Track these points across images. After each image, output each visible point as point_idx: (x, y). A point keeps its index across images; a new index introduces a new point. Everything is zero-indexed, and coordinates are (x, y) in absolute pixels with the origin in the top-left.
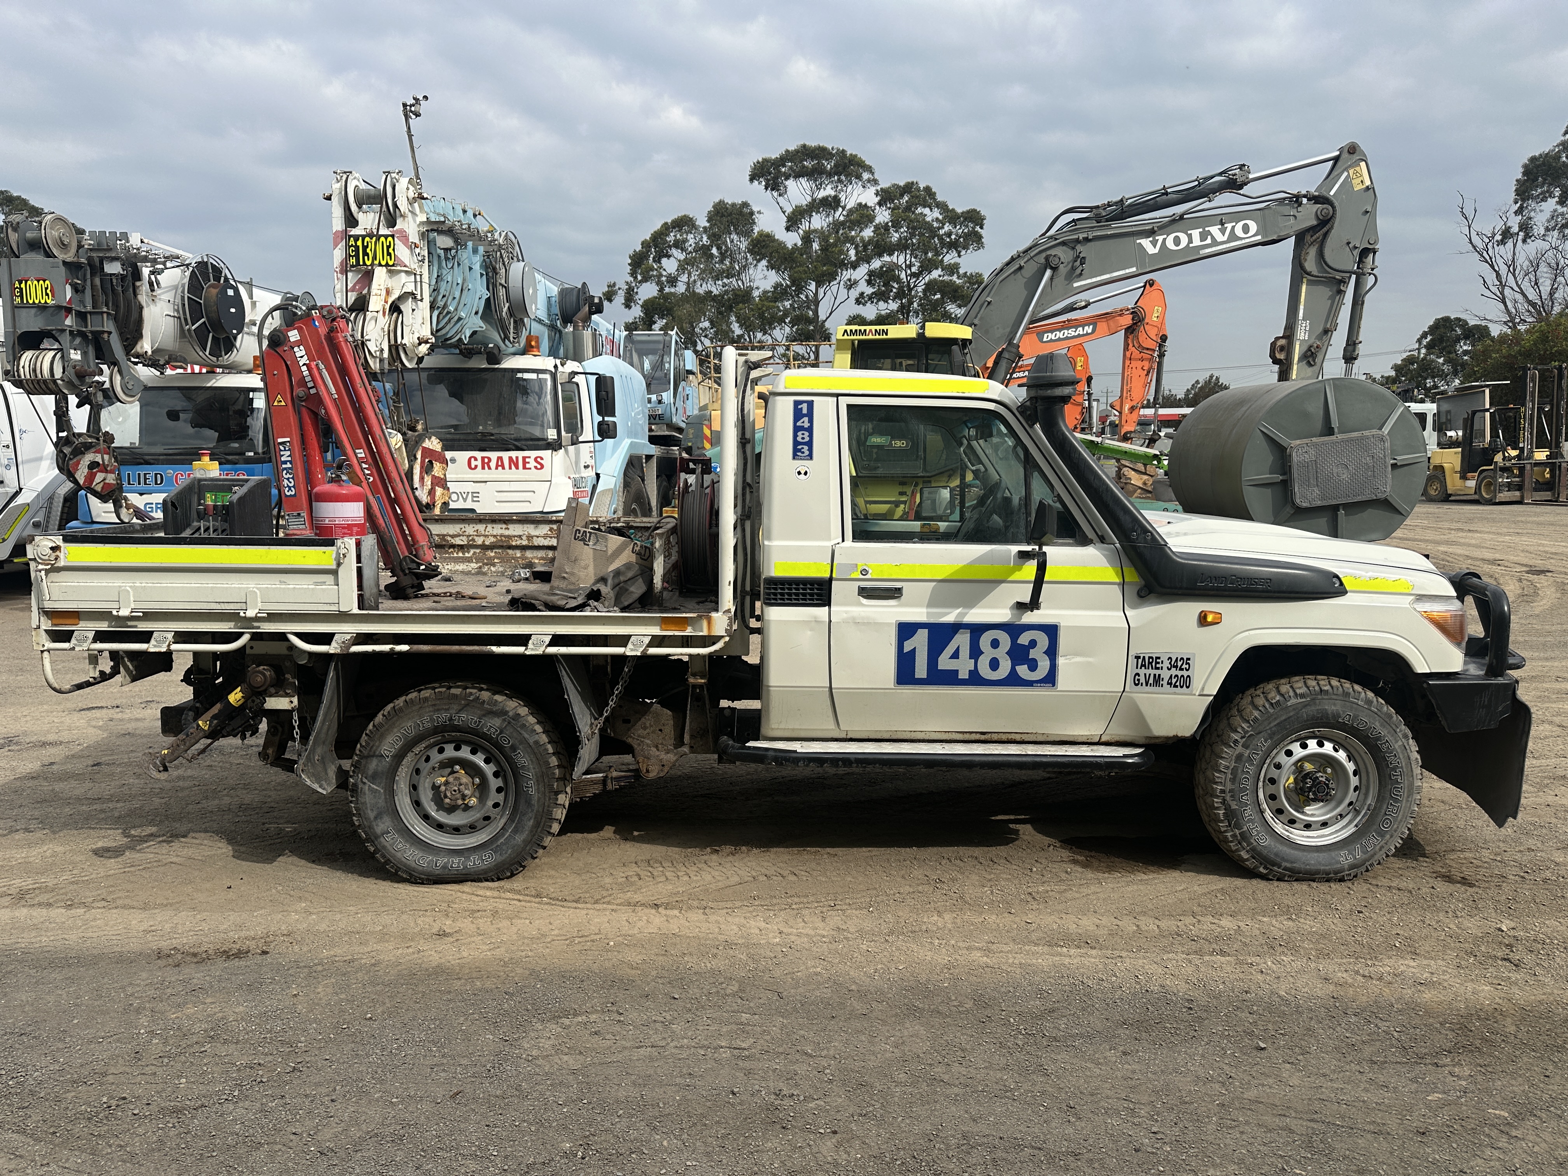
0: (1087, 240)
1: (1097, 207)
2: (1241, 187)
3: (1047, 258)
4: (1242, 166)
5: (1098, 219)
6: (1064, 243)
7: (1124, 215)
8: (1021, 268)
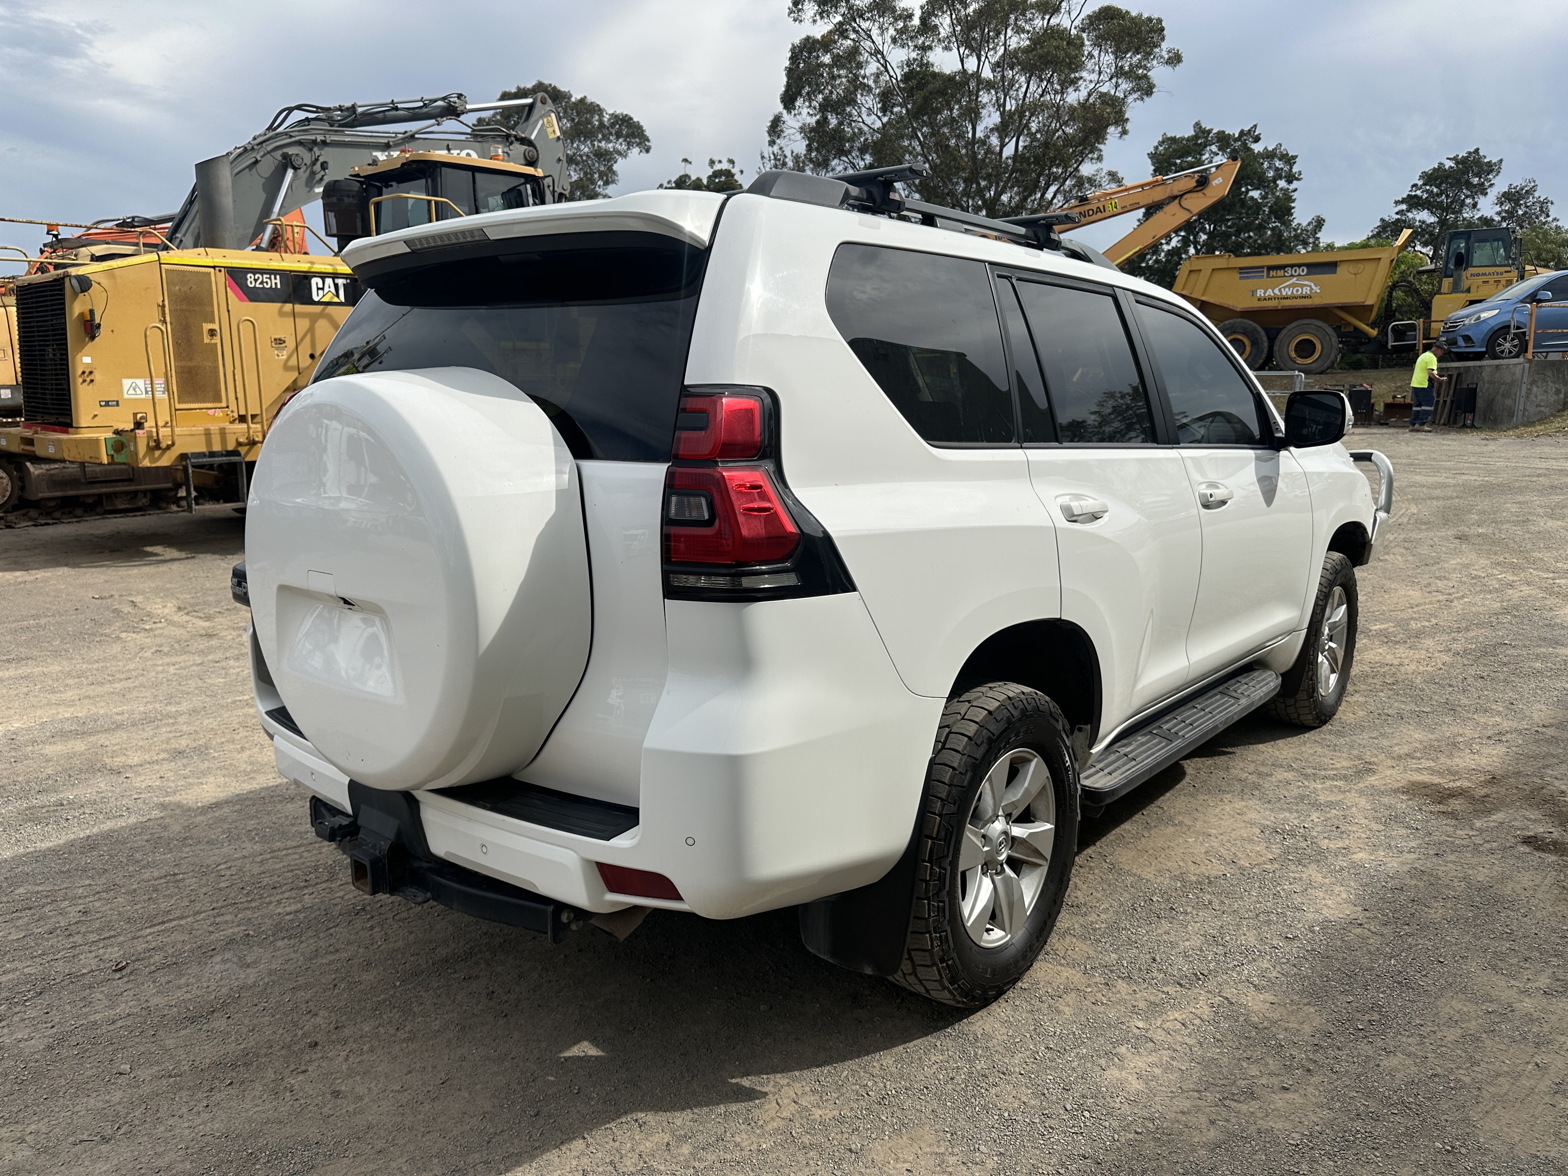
0: (324, 143)
1: (329, 109)
2: (458, 115)
3: (285, 156)
4: (460, 96)
5: (331, 122)
6: (300, 143)
7: (356, 123)
8: (257, 162)
